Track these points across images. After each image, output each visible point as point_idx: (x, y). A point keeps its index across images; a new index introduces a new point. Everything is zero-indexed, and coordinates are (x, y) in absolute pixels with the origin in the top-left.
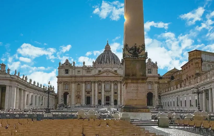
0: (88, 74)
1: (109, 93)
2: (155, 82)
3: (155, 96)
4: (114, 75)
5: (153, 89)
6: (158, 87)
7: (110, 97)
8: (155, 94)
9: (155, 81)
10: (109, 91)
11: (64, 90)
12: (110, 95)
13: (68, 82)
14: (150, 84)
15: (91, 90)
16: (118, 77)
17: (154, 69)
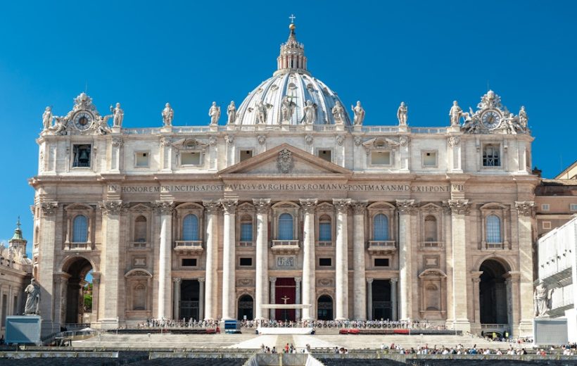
0: (190, 170)
1: (290, 263)
2: (518, 208)
3: (518, 275)
4: (316, 173)
5: (511, 244)
6: (533, 232)
7: (297, 280)
8: (517, 266)
9: (520, 203)
10: (293, 252)
11: (67, 248)
13: (86, 208)
14: (494, 217)
17: (512, 143)
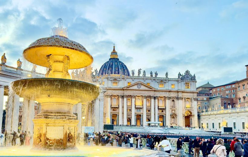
1: (140, 111)
2: (194, 99)
3: (194, 115)
4: (147, 89)
5: (192, 108)
7: (142, 115)
8: (194, 113)
9: (194, 97)
10: (141, 108)
12: (141, 113)
14: (188, 101)
15: (119, 106)
16: (152, 92)
17: (192, 83)
